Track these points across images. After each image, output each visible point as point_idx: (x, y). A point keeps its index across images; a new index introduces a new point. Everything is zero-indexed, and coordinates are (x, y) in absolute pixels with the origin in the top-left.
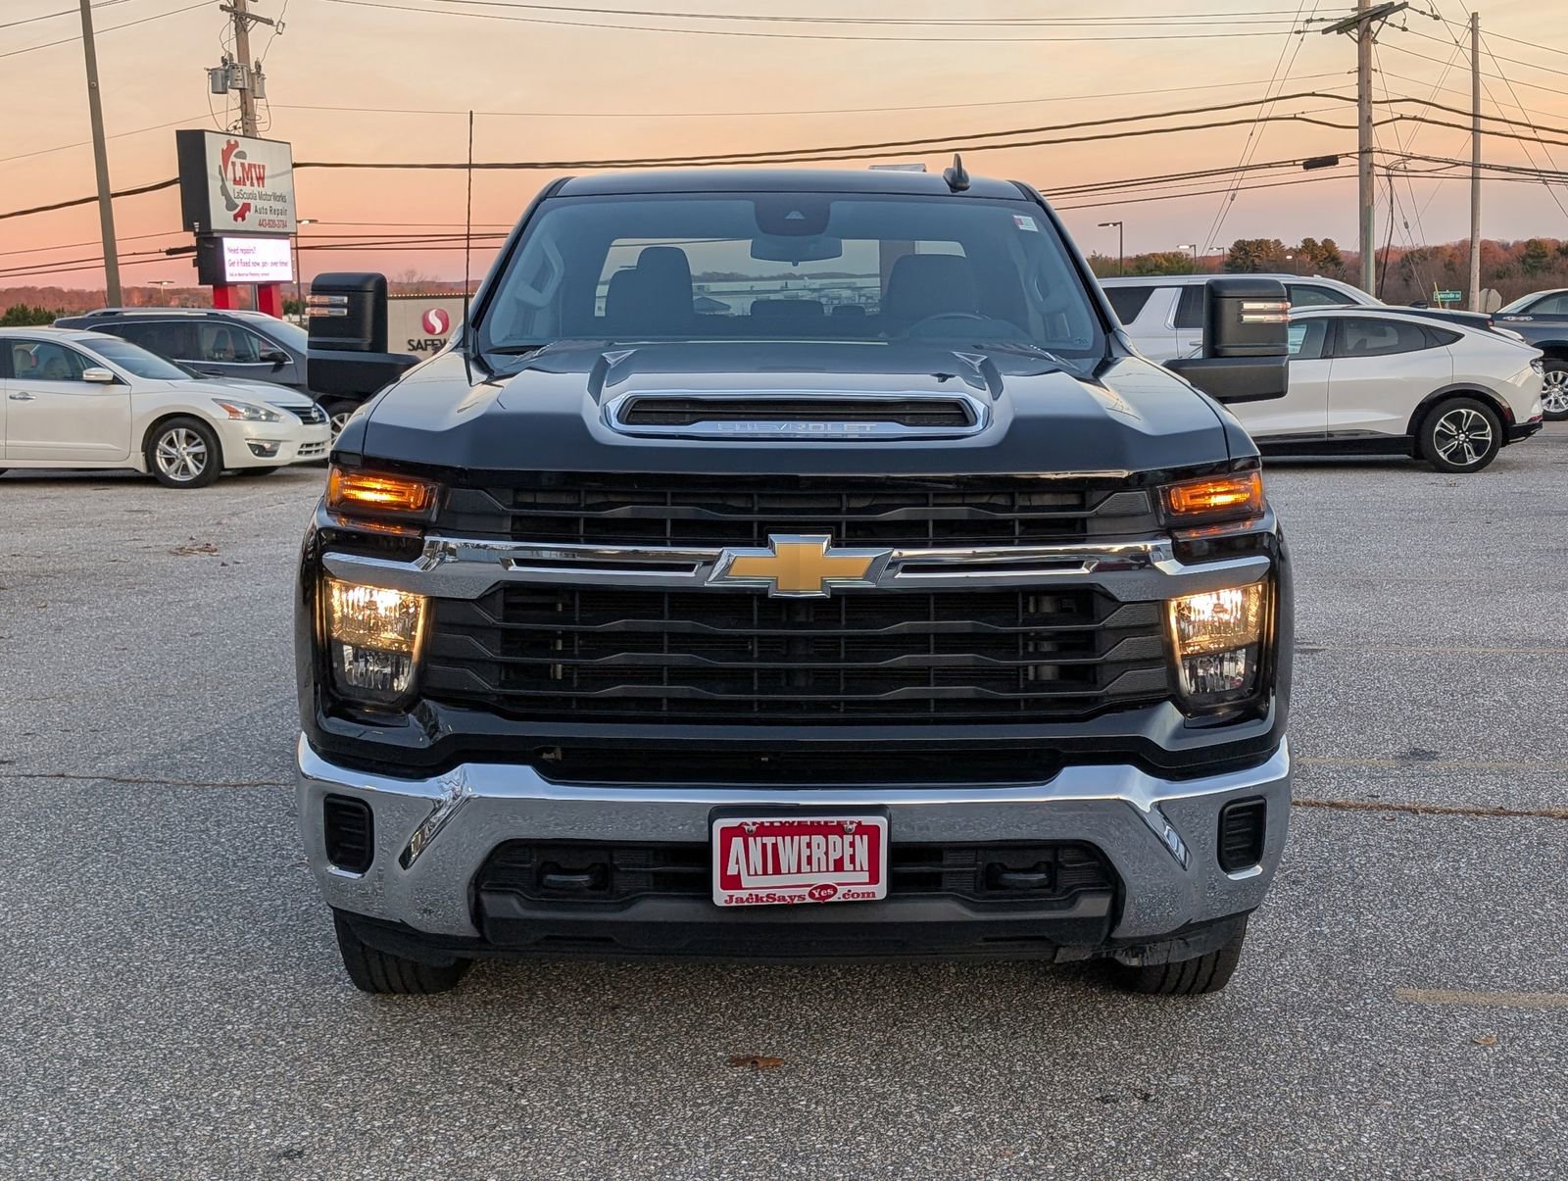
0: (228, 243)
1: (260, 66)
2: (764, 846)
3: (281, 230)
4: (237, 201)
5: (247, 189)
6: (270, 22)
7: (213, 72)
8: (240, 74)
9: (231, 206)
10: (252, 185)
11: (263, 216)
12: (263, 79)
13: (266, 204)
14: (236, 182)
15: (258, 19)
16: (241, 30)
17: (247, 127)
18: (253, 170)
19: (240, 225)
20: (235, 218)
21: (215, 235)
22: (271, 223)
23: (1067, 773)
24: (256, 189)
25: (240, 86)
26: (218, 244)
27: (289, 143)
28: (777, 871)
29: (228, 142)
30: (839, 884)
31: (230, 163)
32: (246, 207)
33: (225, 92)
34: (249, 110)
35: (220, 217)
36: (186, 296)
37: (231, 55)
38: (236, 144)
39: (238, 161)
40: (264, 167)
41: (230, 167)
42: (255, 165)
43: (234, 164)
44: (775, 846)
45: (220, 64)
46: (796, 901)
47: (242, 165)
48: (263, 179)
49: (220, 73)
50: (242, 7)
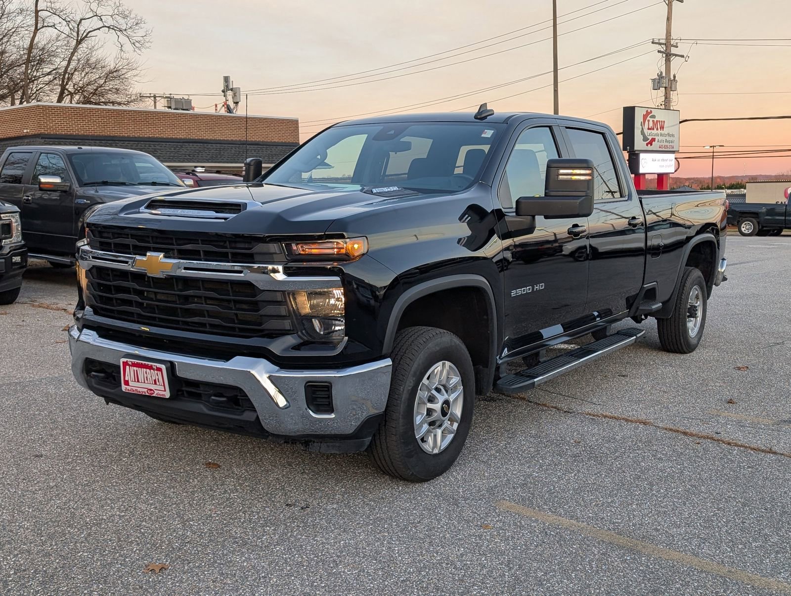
0: (642, 156)
1: (675, 77)
2: (134, 370)
3: (671, 150)
4: (648, 137)
5: (655, 131)
6: (683, 56)
7: (654, 80)
8: (665, 81)
9: (645, 139)
10: (657, 129)
11: (662, 144)
12: (676, 82)
13: (664, 138)
14: (649, 129)
15: (676, 55)
16: (668, 61)
17: (666, 104)
18: (658, 123)
19: (649, 148)
20: (647, 145)
21: (636, 152)
22: (666, 147)
23: (238, 358)
24: (659, 131)
25: (664, 86)
26: (637, 156)
27: (679, 111)
28: (138, 381)
29: (647, 111)
30: (155, 390)
31: (647, 121)
32: (653, 140)
33: (659, 89)
34: (668, 96)
35: (639, 144)
36: (692, 181)
37: (661, 73)
38: (651, 112)
39: (651, 120)
40: (664, 122)
41: (647, 122)
42: (660, 121)
43: (649, 121)
44: (137, 371)
45: (656, 77)
46: (144, 394)
47: (653, 121)
48: (663, 128)
49: (657, 81)
50: (669, 51)
